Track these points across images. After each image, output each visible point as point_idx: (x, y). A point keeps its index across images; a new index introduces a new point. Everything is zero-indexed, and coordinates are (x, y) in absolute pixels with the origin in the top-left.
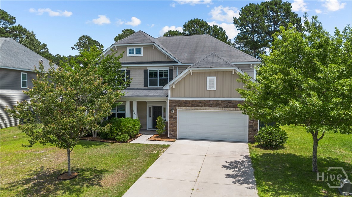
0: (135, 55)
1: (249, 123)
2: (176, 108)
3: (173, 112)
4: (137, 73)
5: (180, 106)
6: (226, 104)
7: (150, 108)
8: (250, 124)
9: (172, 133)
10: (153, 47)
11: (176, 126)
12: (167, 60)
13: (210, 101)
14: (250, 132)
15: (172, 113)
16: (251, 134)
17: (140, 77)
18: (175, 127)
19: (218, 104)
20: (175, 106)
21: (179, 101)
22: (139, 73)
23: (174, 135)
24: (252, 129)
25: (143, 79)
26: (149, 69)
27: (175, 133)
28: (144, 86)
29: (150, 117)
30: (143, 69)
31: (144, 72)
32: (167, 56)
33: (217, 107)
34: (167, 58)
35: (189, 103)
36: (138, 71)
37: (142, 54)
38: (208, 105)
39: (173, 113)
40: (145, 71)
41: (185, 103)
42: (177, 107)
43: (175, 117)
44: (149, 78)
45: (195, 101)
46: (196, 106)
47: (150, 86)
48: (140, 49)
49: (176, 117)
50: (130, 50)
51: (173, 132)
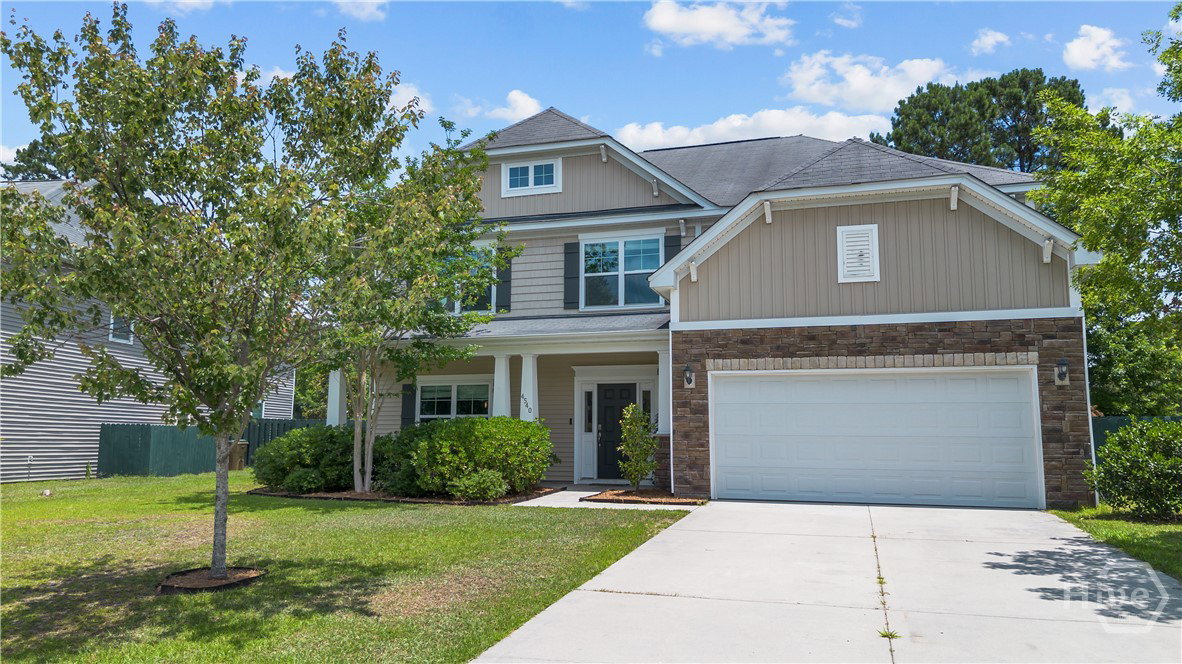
0: (532, 189)
1: (1044, 418)
2: (704, 366)
3: (690, 381)
4: (538, 258)
5: (720, 356)
6: (930, 341)
7: (589, 395)
8: (1049, 425)
9: (690, 474)
11: (705, 445)
12: (657, 203)
13: (854, 328)
14: (1053, 459)
15: (687, 386)
16: (1055, 467)
17: (549, 273)
18: (702, 445)
19: (894, 339)
20: (700, 359)
21: (718, 333)
22: (544, 258)
23: (696, 483)
24: (1059, 445)
25: (562, 281)
26: (585, 240)
27: (702, 477)
28: (565, 308)
29: (589, 429)
30: (562, 242)
31: (566, 253)
33: (889, 354)
34: (656, 194)
35: (762, 341)
36: (542, 251)
37: (557, 186)
38: (847, 346)
39: (692, 385)
41: (744, 342)
42: (709, 363)
43: (702, 405)
44: (583, 275)
45: (788, 330)
46: (792, 355)
47: (587, 304)
49: (707, 404)
50: (513, 172)
51: (691, 468)
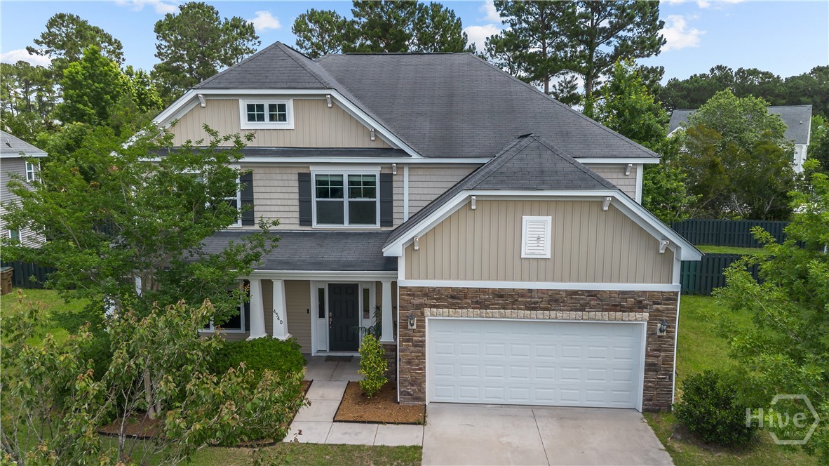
0: (267, 124)
1: (648, 356)
2: (423, 314)
3: (412, 325)
4: (276, 183)
5: (435, 306)
6: (581, 302)
7: (321, 292)
8: (650, 360)
9: (410, 389)
10: (329, 100)
11: (423, 369)
12: (373, 145)
14: (650, 382)
15: (410, 327)
16: (651, 387)
17: (286, 196)
18: (420, 369)
19: (556, 301)
20: (420, 307)
21: (434, 289)
22: (281, 183)
23: (415, 395)
24: (655, 373)
25: (297, 203)
26: (315, 171)
27: (419, 390)
28: (301, 225)
29: (322, 315)
30: (296, 171)
31: (300, 181)
32: (373, 134)
33: (553, 310)
34: (373, 138)
36: (279, 177)
37: (290, 124)
38: (525, 303)
39: (414, 327)
40: (304, 179)
41: (452, 297)
42: (427, 311)
43: (421, 341)
44: (314, 199)
47: (318, 222)
48: (282, 107)
49: (425, 340)
50: (250, 107)
51: (412, 385)
